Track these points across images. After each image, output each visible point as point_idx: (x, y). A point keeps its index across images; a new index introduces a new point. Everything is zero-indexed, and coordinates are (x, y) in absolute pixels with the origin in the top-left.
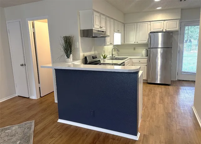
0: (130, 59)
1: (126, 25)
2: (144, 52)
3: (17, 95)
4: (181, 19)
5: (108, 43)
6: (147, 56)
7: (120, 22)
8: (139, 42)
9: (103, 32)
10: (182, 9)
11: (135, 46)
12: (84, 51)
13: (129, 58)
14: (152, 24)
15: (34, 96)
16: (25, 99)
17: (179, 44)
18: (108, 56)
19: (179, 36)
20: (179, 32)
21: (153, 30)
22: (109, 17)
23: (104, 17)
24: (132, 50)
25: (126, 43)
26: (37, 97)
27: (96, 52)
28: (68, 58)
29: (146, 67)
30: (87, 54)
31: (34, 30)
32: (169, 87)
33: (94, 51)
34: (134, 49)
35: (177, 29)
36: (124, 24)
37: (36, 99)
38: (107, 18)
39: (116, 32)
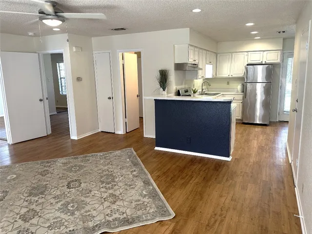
0: (223, 95)
1: (218, 55)
2: (239, 87)
3: (100, 131)
4: (283, 50)
5: (200, 77)
6: (243, 92)
7: (212, 52)
8: (234, 76)
9: (196, 65)
10: (284, 39)
11: (229, 80)
12: (177, 85)
13: (222, 93)
14: (249, 55)
15: (121, 131)
16: (110, 134)
17: (281, 79)
18: (198, 91)
19: (281, 69)
20: (282, 65)
21: (250, 62)
22: (201, 49)
23: (197, 49)
24: (225, 85)
25: (219, 76)
26: (124, 132)
27: (187, 86)
28: (164, 91)
29: (241, 104)
30: (179, 87)
31: (124, 62)
32: (268, 127)
33: (185, 84)
34: (228, 83)
35: (278, 61)
36: (216, 54)
37: (123, 134)
38: (200, 51)
39: (208, 64)
